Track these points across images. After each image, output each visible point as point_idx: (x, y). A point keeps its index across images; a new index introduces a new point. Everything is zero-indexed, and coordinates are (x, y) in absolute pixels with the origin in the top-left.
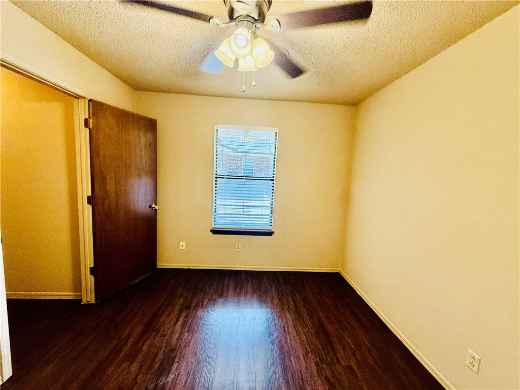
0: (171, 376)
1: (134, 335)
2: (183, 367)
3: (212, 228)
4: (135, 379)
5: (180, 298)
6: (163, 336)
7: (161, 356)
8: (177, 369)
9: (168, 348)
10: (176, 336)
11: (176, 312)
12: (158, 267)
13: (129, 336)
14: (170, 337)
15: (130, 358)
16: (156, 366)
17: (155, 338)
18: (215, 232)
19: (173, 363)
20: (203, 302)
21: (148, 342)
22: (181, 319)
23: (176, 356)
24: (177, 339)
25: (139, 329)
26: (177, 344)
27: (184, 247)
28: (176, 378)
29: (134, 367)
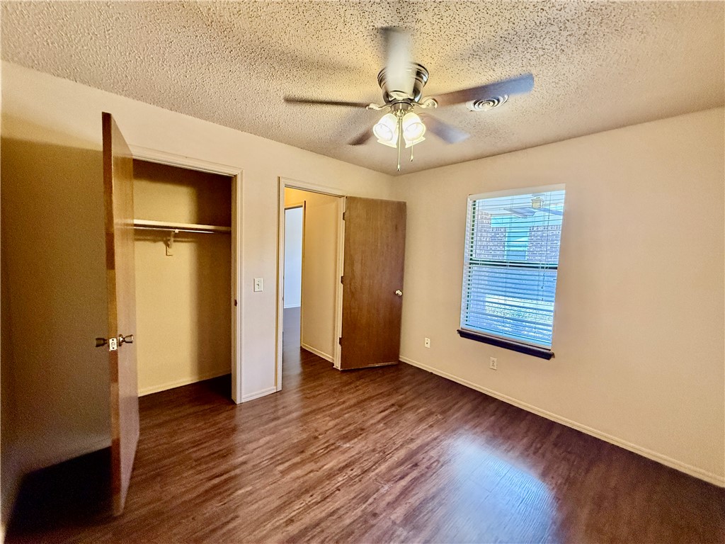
0: (348, 445)
1: (347, 404)
2: (360, 445)
3: (460, 329)
4: (327, 431)
5: (402, 395)
6: (364, 415)
7: (351, 427)
8: (354, 443)
9: (361, 426)
10: (372, 421)
11: (389, 404)
12: (400, 360)
13: (344, 402)
14: (368, 419)
15: (334, 416)
16: (344, 432)
17: (357, 413)
18: (463, 334)
19: (356, 437)
20: (418, 409)
21: (351, 414)
22: (387, 412)
23: (361, 434)
24: (372, 424)
25: (352, 402)
26: (369, 427)
27: (428, 346)
28: (349, 448)
29: (331, 424)
